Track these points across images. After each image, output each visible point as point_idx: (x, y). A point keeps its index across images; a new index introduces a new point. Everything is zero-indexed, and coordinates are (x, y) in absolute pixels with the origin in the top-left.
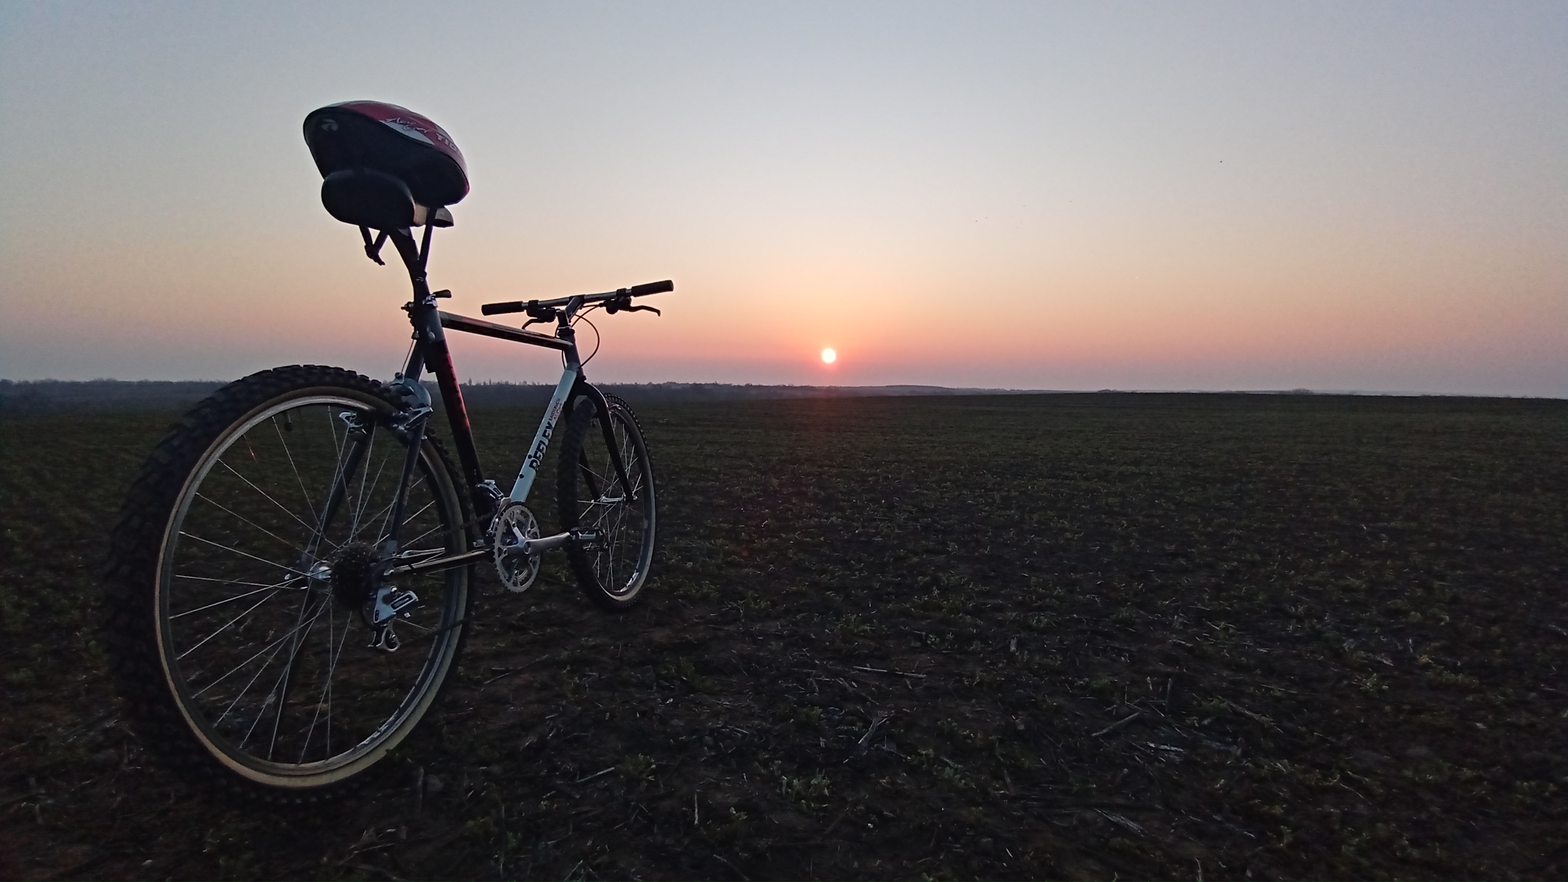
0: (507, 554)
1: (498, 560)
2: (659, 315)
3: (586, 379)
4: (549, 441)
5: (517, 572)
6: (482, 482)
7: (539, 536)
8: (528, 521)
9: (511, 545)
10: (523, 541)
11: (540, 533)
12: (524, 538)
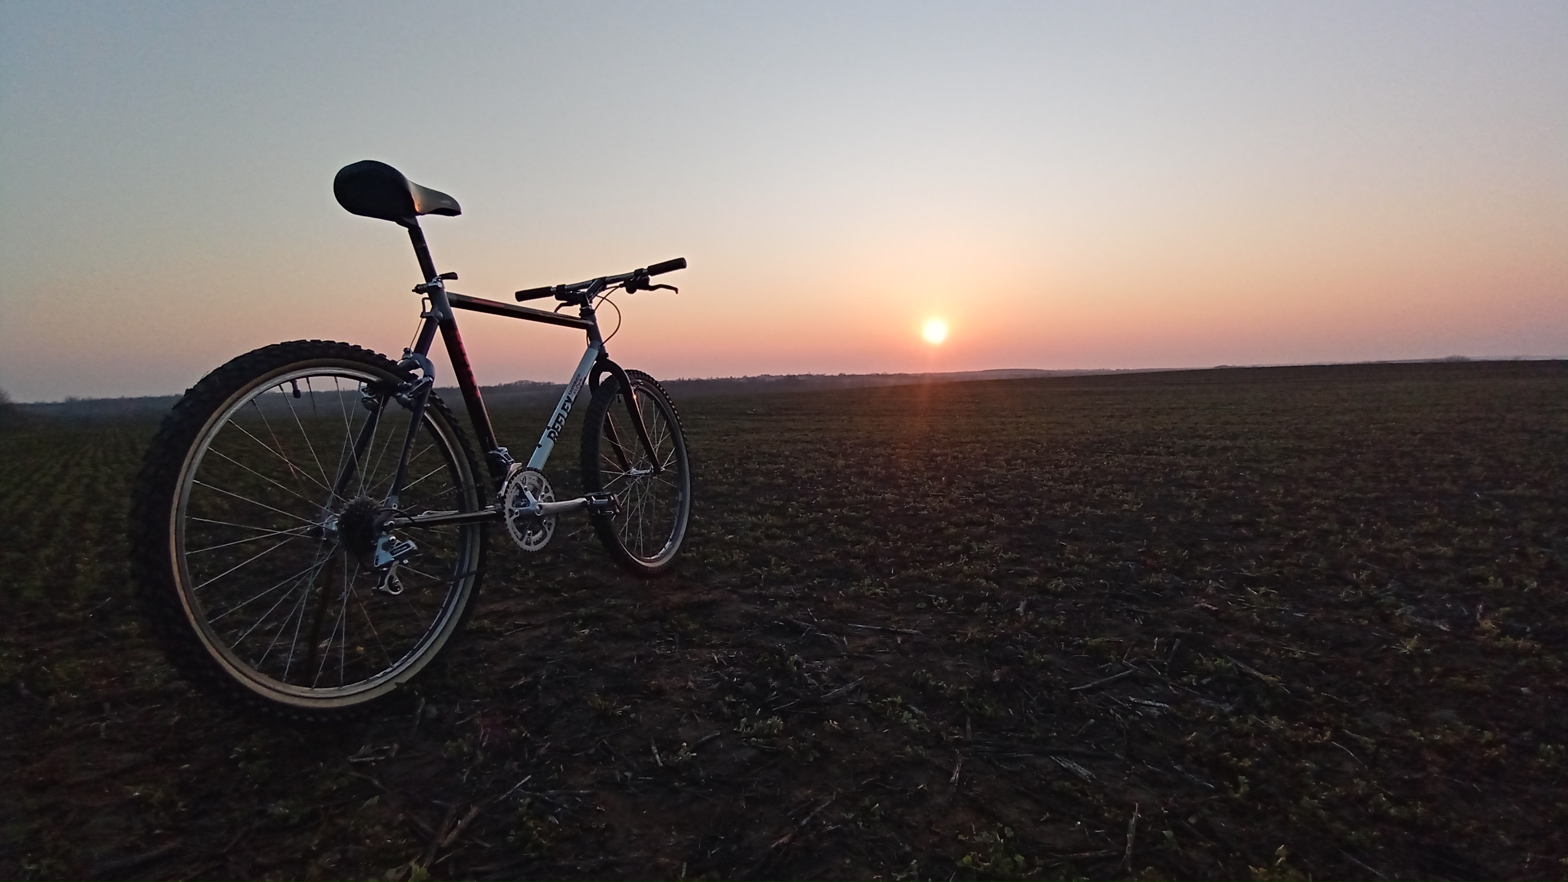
0: (518, 515)
1: (509, 521)
2: (677, 293)
3: (608, 356)
4: (568, 413)
5: (530, 533)
6: (494, 448)
7: (553, 499)
8: (542, 486)
9: (525, 506)
10: (534, 504)
11: (555, 498)
12: (536, 501)
